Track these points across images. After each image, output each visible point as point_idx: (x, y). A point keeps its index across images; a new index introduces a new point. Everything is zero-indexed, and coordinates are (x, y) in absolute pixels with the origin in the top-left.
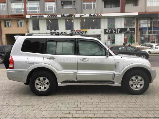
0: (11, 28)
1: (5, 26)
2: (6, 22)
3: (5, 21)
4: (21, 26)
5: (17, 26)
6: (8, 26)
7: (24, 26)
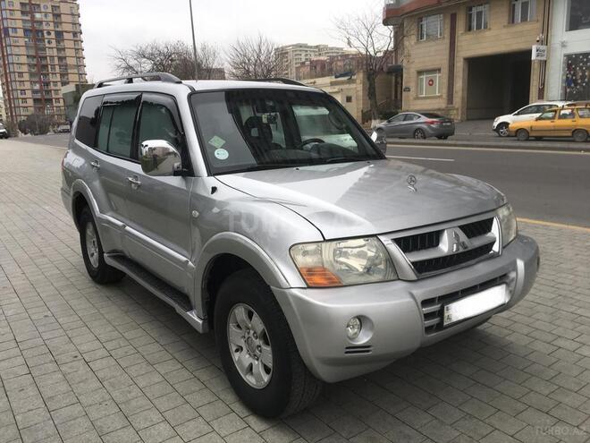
0: (488, 33)
1: (470, 29)
2: (474, 11)
3: (471, 10)
4: (524, 19)
5: (506, 24)
6: (479, 27)
7: (535, 18)
